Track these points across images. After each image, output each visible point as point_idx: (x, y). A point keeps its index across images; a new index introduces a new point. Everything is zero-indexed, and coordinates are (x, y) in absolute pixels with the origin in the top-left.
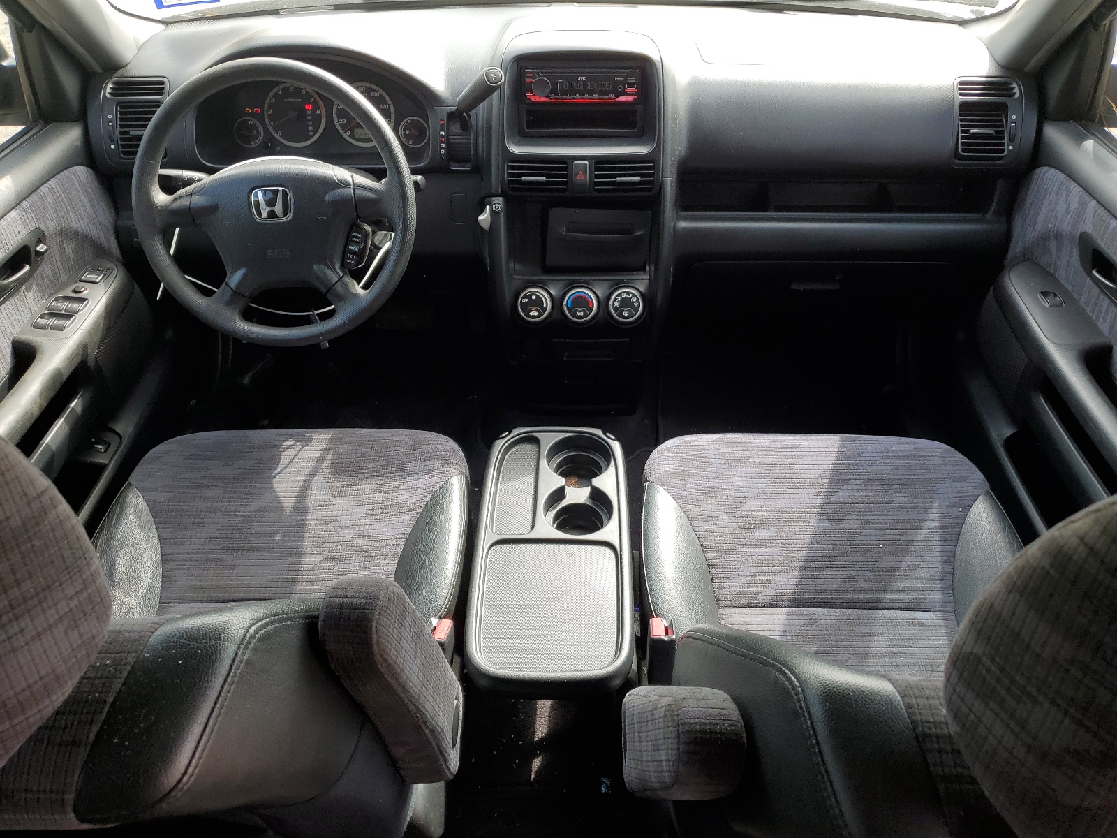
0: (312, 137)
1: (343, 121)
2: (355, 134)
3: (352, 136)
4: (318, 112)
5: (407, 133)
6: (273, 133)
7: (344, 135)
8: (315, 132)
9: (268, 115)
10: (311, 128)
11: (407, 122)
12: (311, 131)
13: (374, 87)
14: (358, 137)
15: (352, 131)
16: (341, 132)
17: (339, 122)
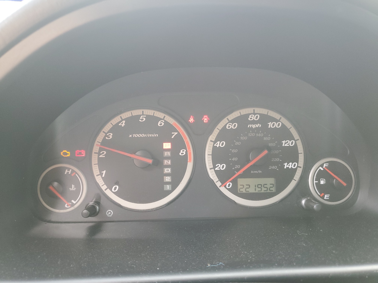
0: (169, 192)
1: (221, 167)
2: (239, 187)
3: (234, 190)
4: (182, 152)
5: (322, 182)
6: (104, 188)
7: (223, 190)
8: (175, 184)
9: (99, 159)
10: (168, 179)
11: (322, 166)
12: (168, 183)
13: (272, 114)
14: (243, 191)
15: (235, 182)
16: (218, 184)
17: (214, 167)
